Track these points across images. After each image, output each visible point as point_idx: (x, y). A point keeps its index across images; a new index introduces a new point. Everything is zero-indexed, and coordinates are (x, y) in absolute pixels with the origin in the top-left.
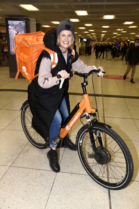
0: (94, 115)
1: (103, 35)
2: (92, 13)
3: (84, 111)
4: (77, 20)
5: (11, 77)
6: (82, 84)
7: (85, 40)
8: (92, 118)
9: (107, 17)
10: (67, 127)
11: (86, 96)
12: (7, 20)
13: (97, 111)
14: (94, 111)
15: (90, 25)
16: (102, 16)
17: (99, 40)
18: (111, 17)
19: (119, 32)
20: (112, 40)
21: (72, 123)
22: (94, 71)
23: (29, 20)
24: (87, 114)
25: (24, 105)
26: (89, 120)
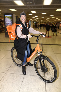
0: (41, 52)
1: (42, 20)
2: (37, 12)
3: (37, 51)
4: (32, 15)
5: (6, 37)
6: (37, 40)
7: (35, 22)
8: (40, 53)
9: (43, 14)
10: (30, 57)
11: (38, 45)
12: (4, 15)
13: (42, 51)
14: (41, 51)
15: (37, 17)
16: (42, 13)
17: (40, 22)
18: (45, 14)
19: (48, 19)
20: (45, 22)
21: (32, 56)
22: (41, 35)
23: (13, 15)
24: (38, 52)
25: (12, 48)
26: (39, 54)
